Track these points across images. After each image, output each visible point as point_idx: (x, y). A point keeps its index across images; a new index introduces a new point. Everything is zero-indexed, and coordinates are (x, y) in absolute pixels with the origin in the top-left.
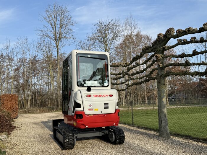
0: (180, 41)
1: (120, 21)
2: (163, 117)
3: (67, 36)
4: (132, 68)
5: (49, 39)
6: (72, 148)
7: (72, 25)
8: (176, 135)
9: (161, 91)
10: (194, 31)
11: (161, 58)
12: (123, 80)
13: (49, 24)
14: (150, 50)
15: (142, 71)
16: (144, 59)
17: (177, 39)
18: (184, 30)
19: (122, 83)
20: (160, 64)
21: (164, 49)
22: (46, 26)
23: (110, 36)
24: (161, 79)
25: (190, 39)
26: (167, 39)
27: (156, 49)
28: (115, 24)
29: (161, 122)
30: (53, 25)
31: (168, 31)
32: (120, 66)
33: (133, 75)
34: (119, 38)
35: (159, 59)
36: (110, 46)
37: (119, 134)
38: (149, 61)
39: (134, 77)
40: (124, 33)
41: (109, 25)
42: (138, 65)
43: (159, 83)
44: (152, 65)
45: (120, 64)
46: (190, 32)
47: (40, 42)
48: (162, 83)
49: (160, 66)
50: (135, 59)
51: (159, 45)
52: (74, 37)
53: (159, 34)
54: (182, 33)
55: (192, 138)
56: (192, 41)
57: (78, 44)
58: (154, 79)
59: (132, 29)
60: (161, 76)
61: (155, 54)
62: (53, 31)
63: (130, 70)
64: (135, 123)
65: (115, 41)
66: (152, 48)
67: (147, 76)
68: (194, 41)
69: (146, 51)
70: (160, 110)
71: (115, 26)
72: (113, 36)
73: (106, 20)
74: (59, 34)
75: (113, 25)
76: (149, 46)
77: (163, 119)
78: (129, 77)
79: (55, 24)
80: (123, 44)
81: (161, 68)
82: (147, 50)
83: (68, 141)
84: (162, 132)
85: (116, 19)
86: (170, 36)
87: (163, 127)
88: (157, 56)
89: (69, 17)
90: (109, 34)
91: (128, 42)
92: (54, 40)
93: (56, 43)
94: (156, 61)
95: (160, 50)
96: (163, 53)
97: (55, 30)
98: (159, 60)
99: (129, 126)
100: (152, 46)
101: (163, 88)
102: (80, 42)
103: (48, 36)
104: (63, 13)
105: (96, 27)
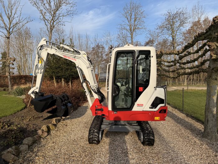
1: (187, 9)
2: (210, 117)
3: (140, 27)
4: (184, 57)
5: (126, 31)
7: (144, 17)
9: (211, 87)
11: (216, 47)
13: (126, 19)
14: (204, 38)
15: (194, 61)
16: (195, 48)
19: (174, 71)
20: (213, 55)
23: (177, 24)
24: (212, 72)
27: (210, 36)
28: (183, 12)
29: (208, 122)
33: (184, 64)
34: (186, 24)
35: (212, 48)
38: (202, 49)
40: (191, 20)
41: (177, 13)
42: (189, 53)
43: (210, 77)
44: (204, 54)
45: (173, 52)
47: (119, 34)
48: (214, 77)
49: (213, 58)
50: (187, 47)
51: (214, 31)
52: (145, 27)
60: (213, 69)
61: (208, 42)
62: (129, 24)
63: (182, 58)
65: (181, 27)
67: (197, 67)
69: (199, 38)
70: (208, 108)
71: (183, 14)
72: (179, 23)
74: (133, 26)
75: (180, 13)
76: (203, 32)
77: (210, 119)
79: (131, 18)
81: (213, 59)
84: (207, 133)
85: (183, 8)
87: (209, 128)
88: (210, 45)
89: (142, 11)
90: (176, 22)
92: (130, 32)
93: (131, 34)
94: (209, 50)
95: (214, 38)
96: (217, 41)
98: (212, 50)
99: (179, 112)
100: (206, 32)
101: (214, 84)
102: (150, 31)
103: (125, 29)
104: (137, 9)
105: (165, 17)
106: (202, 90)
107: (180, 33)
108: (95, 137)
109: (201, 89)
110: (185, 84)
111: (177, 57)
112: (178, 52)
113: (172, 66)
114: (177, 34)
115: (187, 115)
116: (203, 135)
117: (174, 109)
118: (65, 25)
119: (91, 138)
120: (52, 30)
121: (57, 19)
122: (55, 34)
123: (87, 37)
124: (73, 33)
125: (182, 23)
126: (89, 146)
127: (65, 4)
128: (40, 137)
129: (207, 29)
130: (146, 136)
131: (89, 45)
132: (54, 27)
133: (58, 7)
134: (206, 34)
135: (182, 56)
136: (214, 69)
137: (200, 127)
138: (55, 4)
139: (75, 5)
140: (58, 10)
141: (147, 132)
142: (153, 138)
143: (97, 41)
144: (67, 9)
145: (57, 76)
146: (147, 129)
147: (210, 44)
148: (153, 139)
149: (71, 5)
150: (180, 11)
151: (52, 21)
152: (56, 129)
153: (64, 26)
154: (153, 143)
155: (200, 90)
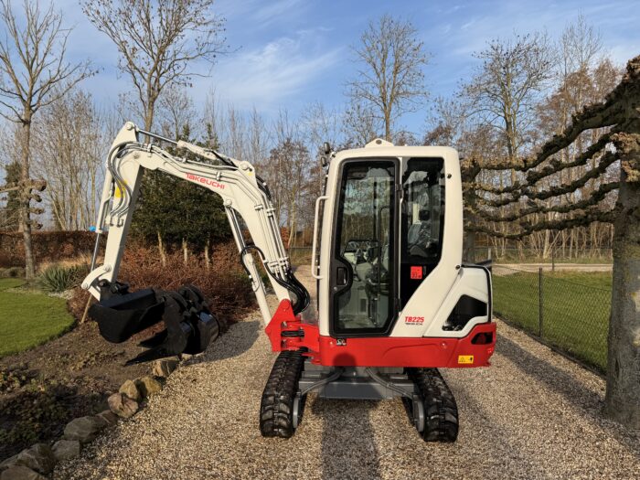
1: (548, 37)
2: (624, 356)
3: (411, 89)
4: (543, 175)
5: (369, 102)
9: (626, 264)
11: (637, 147)
13: (370, 66)
14: (600, 119)
15: (568, 187)
16: (573, 150)
19: (512, 218)
20: (630, 171)
22: (363, 71)
23: (520, 81)
24: (628, 222)
27: (620, 116)
28: (535, 47)
29: (617, 370)
30: (379, 67)
32: (510, 166)
33: (544, 196)
34: (544, 81)
35: (627, 150)
36: (518, 106)
38: (596, 154)
39: (548, 204)
40: (560, 69)
41: (518, 50)
42: (558, 166)
43: (623, 235)
44: (602, 169)
45: (510, 163)
47: (350, 111)
49: (630, 179)
50: (550, 148)
51: (631, 101)
52: (426, 90)
53: (635, 61)
58: (603, 218)
60: (630, 212)
61: (613, 131)
62: (377, 81)
63: (536, 181)
65: (532, 91)
66: (606, 113)
67: (583, 205)
69: (585, 121)
70: (617, 330)
71: (535, 50)
72: (526, 79)
73: (509, 40)
74: (391, 86)
75: (528, 49)
76: (596, 105)
77: (622, 362)
78: (529, 203)
79: (383, 63)
81: (631, 183)
82: (587, 118)
83: (273, 419)
84: (615, 402)
85: (537, 35)
87: (621, 387)
88: (621, 142)
89: (416, 44)
90: (517, 74)
92: (381, 104)
93: (384, 111)
94: (617, 156)
95: (632, 119)
97: (382, 79)
98: (628, 156)
99: (528, 338)
100: (608, 105)
101: (634, 256)
102: (440, 102)
103: (366, 95)
104: (401, 37)
105: (483, 60)
106: (595, 273)
107: (528, 107)
108: (279, 417)
109: (592, 269)
110: (545, 257)
111: (521, 177)
112: (525, 161)
113: (506, 202)
115: (555, 349)
116: (605, 409)
117: (513, 330)
118: (191, 85)
119: (269, 419)
120: (154, 99)
121: (169, 68)
122: (164, 110)
123: (257, 119)
124: (216, 109)
125: (535, 77)
126: (263, 442)
127: (191, 25)
128: (116, 415)
129: (609, 95)
130: (434, 414)
131: (261, 142)
132: (159, 90)
133: (171, 34)
134: (608, 109)
135: (536, 174)
136: (635, 213)
137: (595, 384)
138: (164, 23)
139: (222, 28)
140: (171, 40)
141: (435, 400)
142: (453, 419)
143: (285, 131)
144: (199, 40)
145: (167, 234)
146: (437, 391)
147: (620, 139)
148: (453, 423)
149: (210, 27)
150: (527, 42)
151: (155, 74)
152: (164, 392)
153: (188, 87)
154: (453, 435)
155: (590, 273)
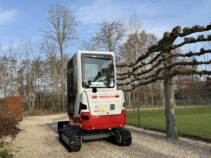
0: (187, 39)
1: (124, 20)
2: (170, 118)
3: (71, 36)
4: (138, 68)
5: (53, 40)
6: (78, 151)
7: (76, 25)
8: (184, 136)
9: (168, 91)
10: (201, 29)
11: (168, 57)
12: (128, 80)
13: (52, 25)
14: (157, 49)
15: (148, 71)
16: (149, 59)
17: (184, 37)
18: (191, 28)
19: (128, 84)
20: (167, 64)
21: (171, 48)
22: (49, 26)
23: (115, 36)
24: (167, 78)
25: (198, 37)
26: (173, 37)
27: (163, 48)
28: (119, 23)
29: (169, 123)
30: (56, 25)
31: (174, 30)
32: (126, 66)
33: (139, 75)
34: (124, 37)
35: (166, 58)
37: (126, 136)
38: (156, 60)
39: (140, 77)
40: (128, 33)
41: (113, 24)
42: (144, 64)
43: (167, 82)
44: (158, 64)
45: (126, 65)
46: (197, 30)
47: (43, 43)
48: (169, 82)
49: (167, 66)
50: (140, 59)
51: (165, 44)
52: (77, 37)
53: (166, 33)
54: (189, 31)
55: (201, 139)
56: (200, 39)
57: (82, 45)
58: (160, 79)
59: (137, 28)
60: (168, 75)
61: (161, 53)
62: (56, 31)
63: (135, 70)
64: (141, 124)
65: (119, 41)
66: (158, 48)
67: (153, 76)
68: (201, 39)
69: (152, 50)
71: (119, 25)
72: (117, 36)
73: (110, 20)
74: (62, 34)
75: (117, 24)
76: (155, 45)
77: (170, 120)
78: (135, 77)
79: (58, 24)
80: (128, 44)
82: (153, 49)
83: (74, 144)
84: (169, 133)
85: (120, 19)
86: (177, 35)
87: (170, 128)
88: (164, 56)
89: (72, 17)
90: (113, 34)
91: (132, 42)
92: (58, 41)
93: (60, 44)
94: (163, 60)
95: (166, 49)
96: (169, 52)
97: (58, 31)
98: (166, 60)
100: (159, 45)
101: (170, 88)
102: (84, 43)
103: (51, 37)
104: (66, 14)
105: (100, 27)
107: (119, 47)
112: (131, 64)
113: (126, 78)
114: (116, 47)
125: (119, 37)
129: (159, 43)
134: (159, 46)
135: (136, 67)
142: (130, 136)
147: (164, 55)
150: (116, 22)
